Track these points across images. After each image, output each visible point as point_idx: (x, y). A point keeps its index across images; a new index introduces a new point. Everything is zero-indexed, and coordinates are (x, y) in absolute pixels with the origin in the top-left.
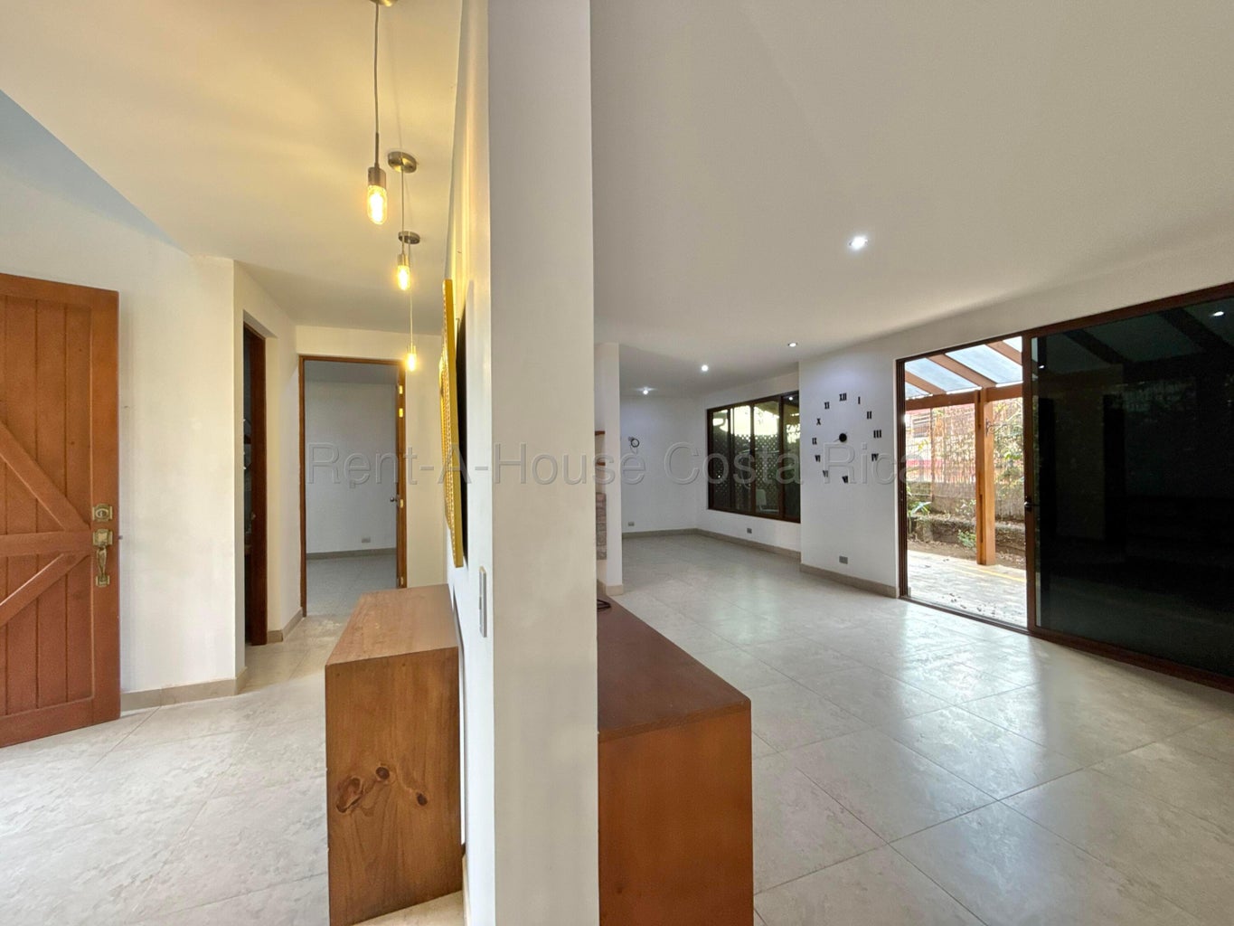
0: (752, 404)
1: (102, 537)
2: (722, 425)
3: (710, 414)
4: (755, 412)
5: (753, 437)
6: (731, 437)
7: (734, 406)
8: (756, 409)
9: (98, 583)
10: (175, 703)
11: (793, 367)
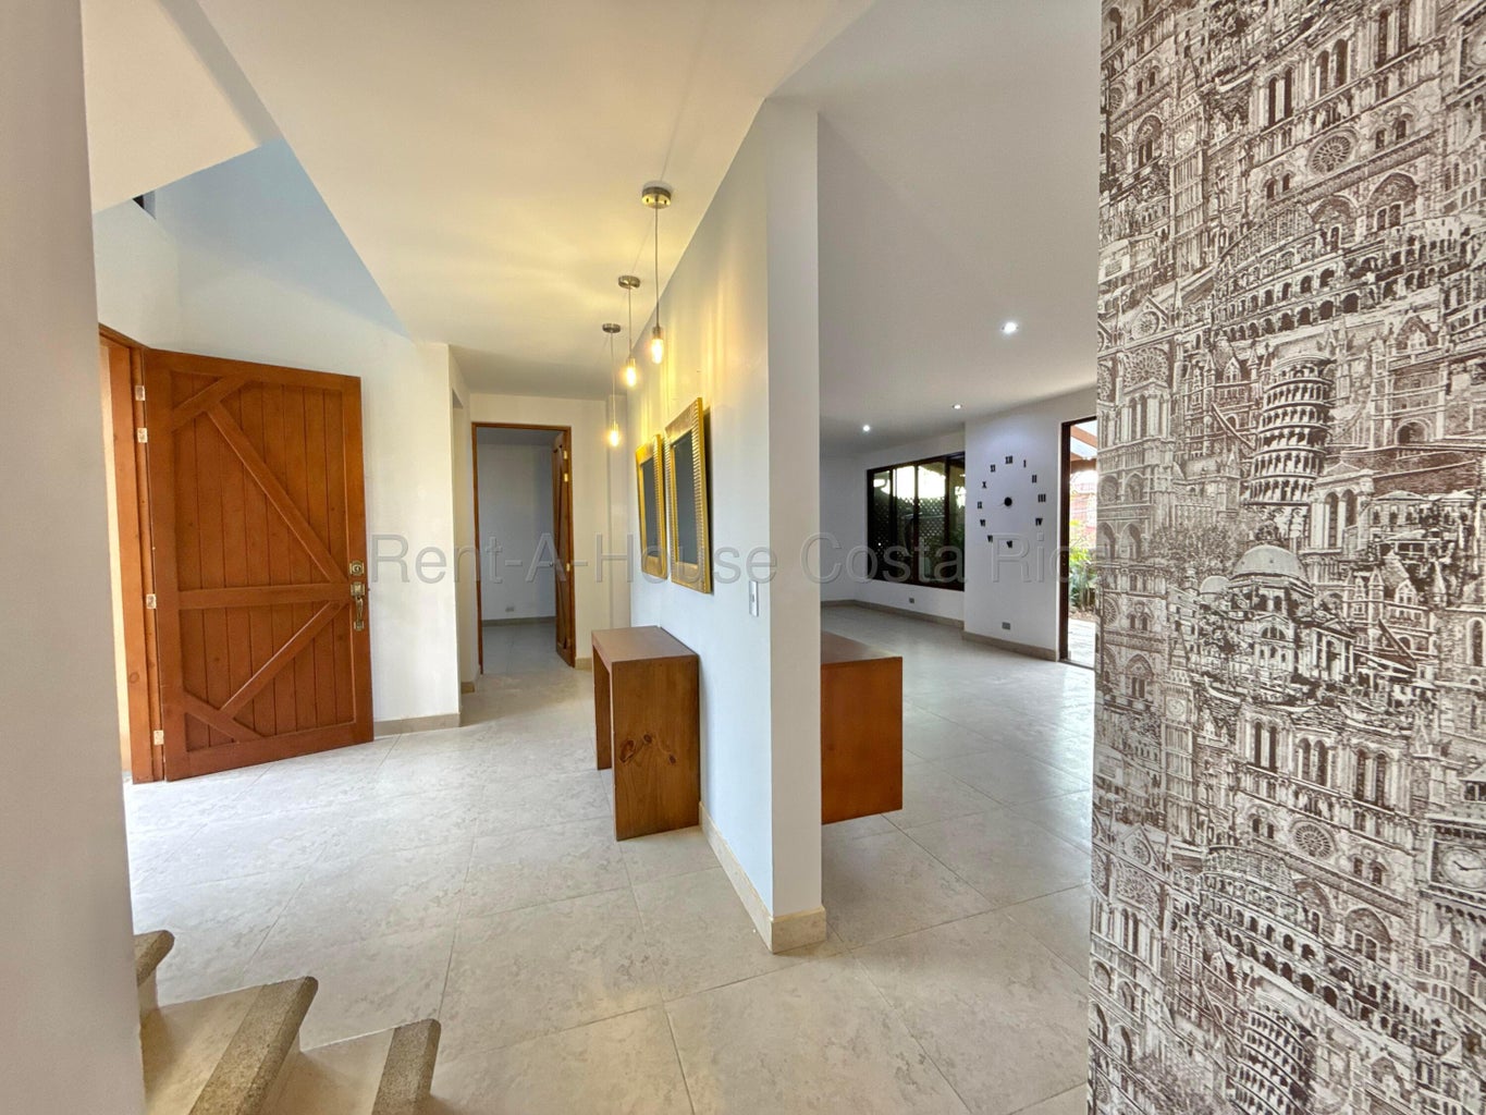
0: (916, 464)
1: (358, 588)
2: (884, 486)
3: (871, 475)
4: (919, 472)
5: (917, 500)
6: (893, 500)
7: (896, 467)
8: (921, 469)
9: (356, 626)
10: (412, 731)
11: (959, 427)
